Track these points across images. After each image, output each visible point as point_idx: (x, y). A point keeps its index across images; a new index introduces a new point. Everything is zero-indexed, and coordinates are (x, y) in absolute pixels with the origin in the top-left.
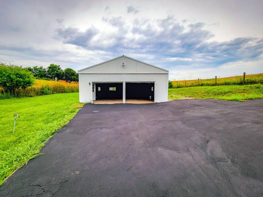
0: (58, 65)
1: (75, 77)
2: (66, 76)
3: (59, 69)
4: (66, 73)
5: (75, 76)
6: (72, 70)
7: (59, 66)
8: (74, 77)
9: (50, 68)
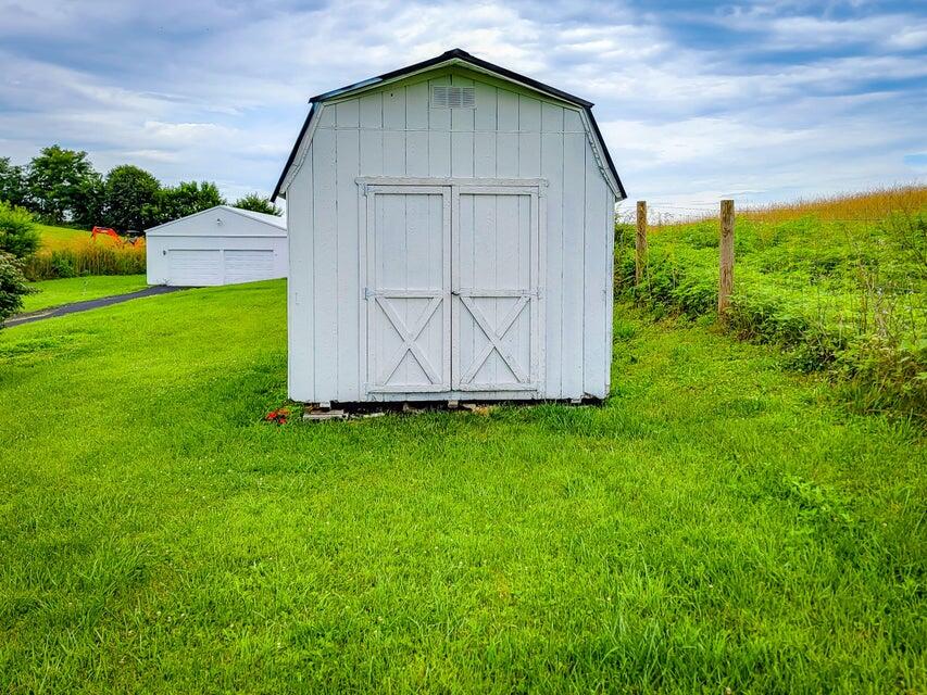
0: (77, 151)
1: (156, 209)
2: (116, 205)
3: (81, 168)
4: (117, 188)
5: (154, 203)
6: (142, 175)
7: (82, 155)
8: (150, 211)
9: (43, 164)
